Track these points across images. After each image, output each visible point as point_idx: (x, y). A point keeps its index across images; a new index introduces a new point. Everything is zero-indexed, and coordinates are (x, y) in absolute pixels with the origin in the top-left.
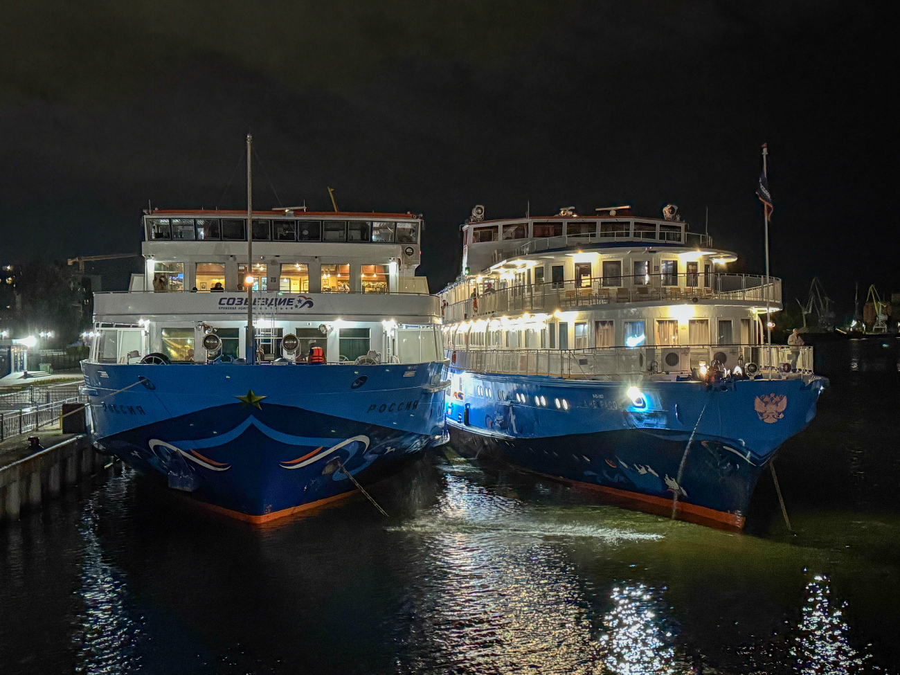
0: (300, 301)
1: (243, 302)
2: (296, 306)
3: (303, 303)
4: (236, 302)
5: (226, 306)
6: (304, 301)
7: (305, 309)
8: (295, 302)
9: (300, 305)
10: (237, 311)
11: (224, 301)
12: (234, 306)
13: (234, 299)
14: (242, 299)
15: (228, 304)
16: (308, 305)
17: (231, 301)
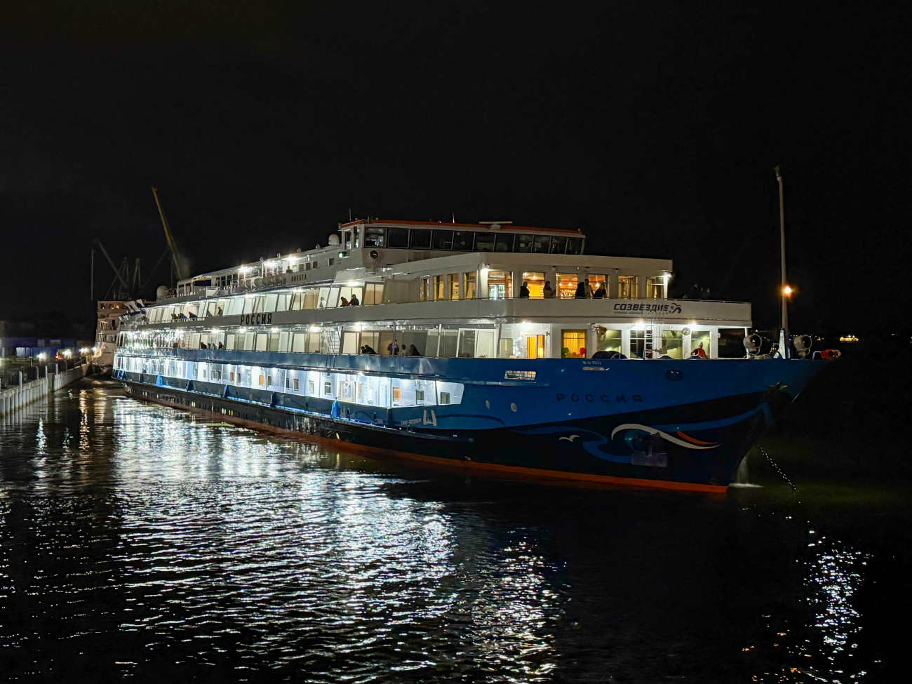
0: (672, 307)
1: (632, 307)
2: (670, 312)
3: (675, 308)
4: (627, 308)
5: (620, 311)
6: (675, 307)
7: (676, 314)
8: (669, 309)
9: (672, 311)
10: (628, 315)
11: (618, 307)
12: (626, 311)
13: (625, 305)
14: (631, 305)
15: (621, 309)
16: (677, 311)
17: (623, 307)
